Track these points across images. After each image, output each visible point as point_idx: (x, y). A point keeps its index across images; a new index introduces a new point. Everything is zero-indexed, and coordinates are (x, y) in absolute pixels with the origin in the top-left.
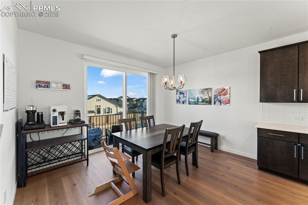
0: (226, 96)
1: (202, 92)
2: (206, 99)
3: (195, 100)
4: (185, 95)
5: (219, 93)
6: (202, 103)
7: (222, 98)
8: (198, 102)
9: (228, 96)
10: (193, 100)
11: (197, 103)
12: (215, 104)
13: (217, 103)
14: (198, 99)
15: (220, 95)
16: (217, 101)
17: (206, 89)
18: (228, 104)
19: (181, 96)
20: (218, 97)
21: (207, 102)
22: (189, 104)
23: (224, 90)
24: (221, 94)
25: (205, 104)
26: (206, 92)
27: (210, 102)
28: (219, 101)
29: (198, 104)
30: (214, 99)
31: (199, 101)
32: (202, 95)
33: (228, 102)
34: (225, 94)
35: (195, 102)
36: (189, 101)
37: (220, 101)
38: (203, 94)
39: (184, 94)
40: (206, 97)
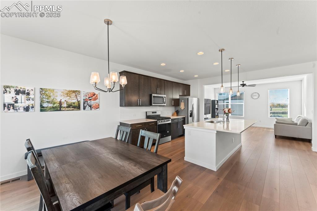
0: (96, 101)
1: (67, 94)
2: (74, 103)
3: (55, 105)
4: (32, 96)
5: (89, 98)
6: (67, 109)
7: (93, 103)
8: (61, 107)
9: (98, 101)
10: (51, 105)
12: (84, 108)
14: (60, 103)
15: (90, 100)
16: (88, 106)
17: (74, 92)
18: (98, 109)
19: (20, 97)
20: (88, 102)
21: (74, 107)
22: (41, 111)
23: (94, 95)
24: (91, 98)
25: (73, 110)
26: (74, 94)
27: (78, 108)
28: (89, 106)
29: (60, 110)
30: (84, 103)
31: (62, 105)
33: (97, 107)
34: (95, 99)
35: (56, 107)
36: (42, 106)
37: (90, 106)
38: (69, 97)
39: (28, 94)
40: (73, 100)
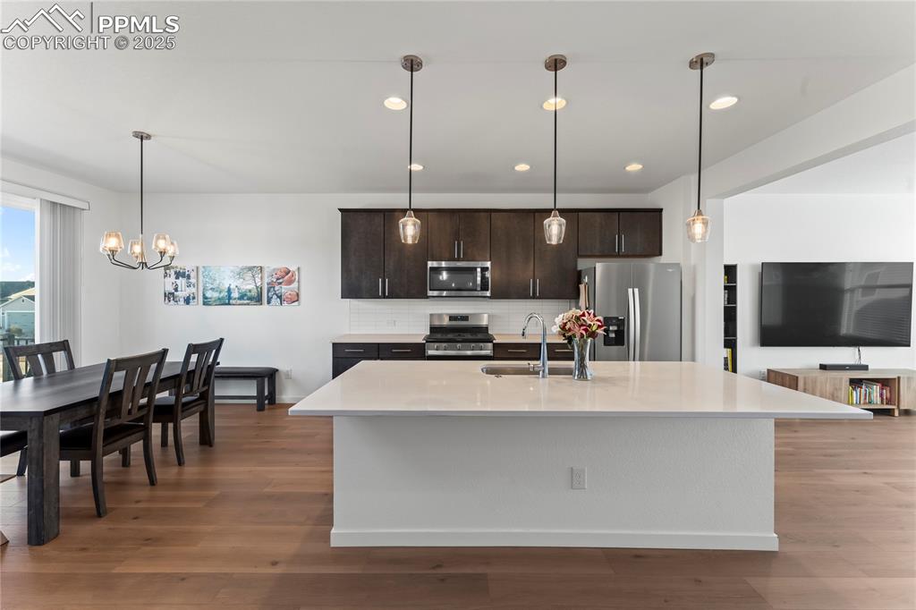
0: (292, 286)
1: (239, 274)
2: (250, 291)
3: (222, 295)
4: (193, 280)
5: (278, 279)
6: (239, 302)
7: (285, 289)
8: (230, 298)
9: (295, 285)
10: (216, 295)
11: (226, 301)
12: (269, 302)
13: (275, 300)
14: (229, 290)
15: (280, 283)
16: (275, 297)
17: (250, 269)
18: (296, 303)
19: (182, 282)
20: (276, 289)
21: (250, 299)
22: (204, 304)
23: (288, 272)
24: (281, 281)
25: (248, 304)
26: (250, 274)
27: (258, 299)
28: (278, 297)
29: (229, 304)
30: (269, 291)
31: (232, 295)
32: (239, 282)
33: (296, 298)
34: (290, 282)
35: (223, 298)
36: (205, 297)
37: (280, 297)
38: (242, 280)
39: (189, 277)
40: (249, 286)
